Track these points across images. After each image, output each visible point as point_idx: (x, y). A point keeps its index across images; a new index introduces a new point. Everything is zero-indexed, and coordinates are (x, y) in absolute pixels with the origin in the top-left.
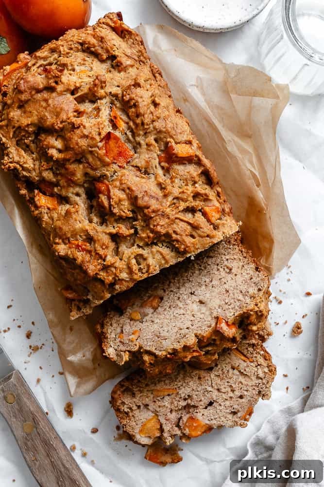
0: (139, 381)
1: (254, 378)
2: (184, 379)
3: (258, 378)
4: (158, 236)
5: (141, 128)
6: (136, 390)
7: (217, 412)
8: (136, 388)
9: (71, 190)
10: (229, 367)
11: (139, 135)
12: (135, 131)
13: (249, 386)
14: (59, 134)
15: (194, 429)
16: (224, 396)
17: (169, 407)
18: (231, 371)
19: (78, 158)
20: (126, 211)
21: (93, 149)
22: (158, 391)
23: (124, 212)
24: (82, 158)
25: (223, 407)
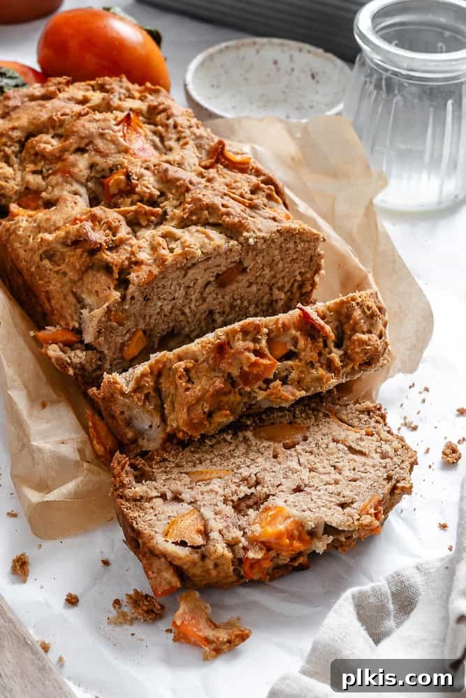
0: (165, 460)
1: (377, 456)
2: (246, 454)
3: (384, 456)
4: (198, 206)
5: (174, 131)
6: (158, 471)
7: (312, 500)
8: (158, 469)
9: (68, 187)
10: (327, 440)
11: (170, 139)
12: (164, 134)
13: (368, 465)
14: (57, 132)
15: (270, 521)
16: (326, 478)
17: (221, 492)
18: (332, 445)
19: (83, 145)
20: (150, 186)
21: (106, 131)
22: (202, 473)
23: (147, 188)
24: (87, 145)
25: (322, 492)
